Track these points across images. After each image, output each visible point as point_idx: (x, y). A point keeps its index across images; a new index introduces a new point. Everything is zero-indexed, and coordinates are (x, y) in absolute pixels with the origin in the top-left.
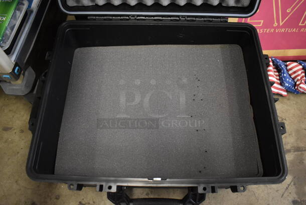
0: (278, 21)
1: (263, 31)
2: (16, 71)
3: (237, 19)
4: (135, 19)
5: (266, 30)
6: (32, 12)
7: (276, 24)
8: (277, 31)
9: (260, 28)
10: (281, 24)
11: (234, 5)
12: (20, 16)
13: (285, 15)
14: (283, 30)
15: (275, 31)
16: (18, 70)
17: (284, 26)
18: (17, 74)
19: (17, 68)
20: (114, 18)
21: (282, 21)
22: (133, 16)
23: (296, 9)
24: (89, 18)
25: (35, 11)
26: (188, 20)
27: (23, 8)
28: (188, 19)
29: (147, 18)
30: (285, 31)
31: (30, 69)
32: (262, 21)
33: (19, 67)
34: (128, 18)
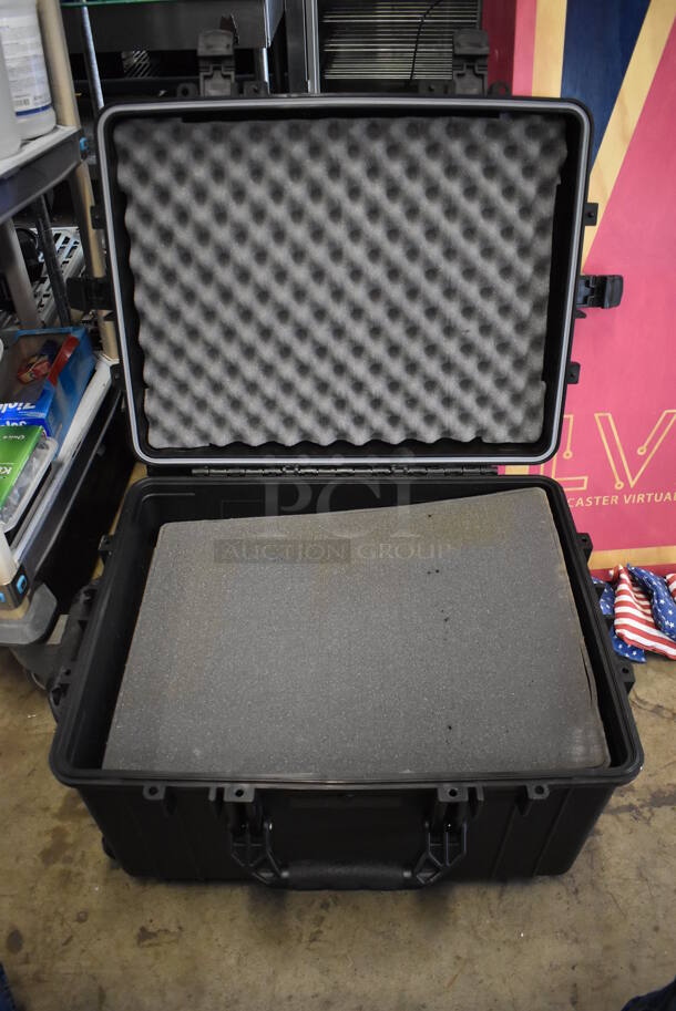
0: (624, 478)
1: (594, 501)
2: (19, 584)
3: (527, 467)
4: (296, 474)
5: (601, 501)
6: (60, 465)
7: (619, 485)
8: (627, 502)
9: (584, 495)
10: (632, 483)
11: (507, 441)
12: (40, 469)
13: (635, 462)
14: (641, 498)
15: (621, 500)
16: (23, 583)
17: (637, 490)
18: (21, 590)
19: (22, 578)
20: (248, 471)
21: (633, 478)
22: (291, 467)
23: (656, 447)
24: (194, 471)
25: (67, 464)
26: (410, 474)
27: (46, 455)
28: (411, 470)
29: (320, 471)
30: (646, 499)
31: (44, 589)
32: (586, 478)
33: (26, 577)
34: (279, 471)
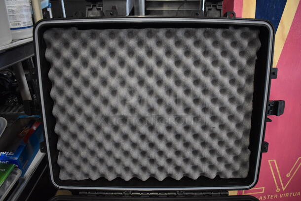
0: (280, 187)
1: (267, 197)
3: (237, 191)
4: (130, 195)
5: (270, 197)
6: (24, 180)
7: (278, 190)
8: (281, 197)
9: (263, 195)
10: (284, 189)
11: (232, 177)
12: (10, 186)
13: (285, 180)
14: (287, 195)
15: (279, 196)
17: (286, 192)
20: (107, 193)
21: (284, 187)
22: (128, 192)
23: (295, 173)
24: (80, 193)
25: (27, 180)
26: (186, 196)
27: (15, 177)
28: (186, 194)
29: (142, 194)
30: (289, 195)
32: (264, 188)
34: (121, 194)
